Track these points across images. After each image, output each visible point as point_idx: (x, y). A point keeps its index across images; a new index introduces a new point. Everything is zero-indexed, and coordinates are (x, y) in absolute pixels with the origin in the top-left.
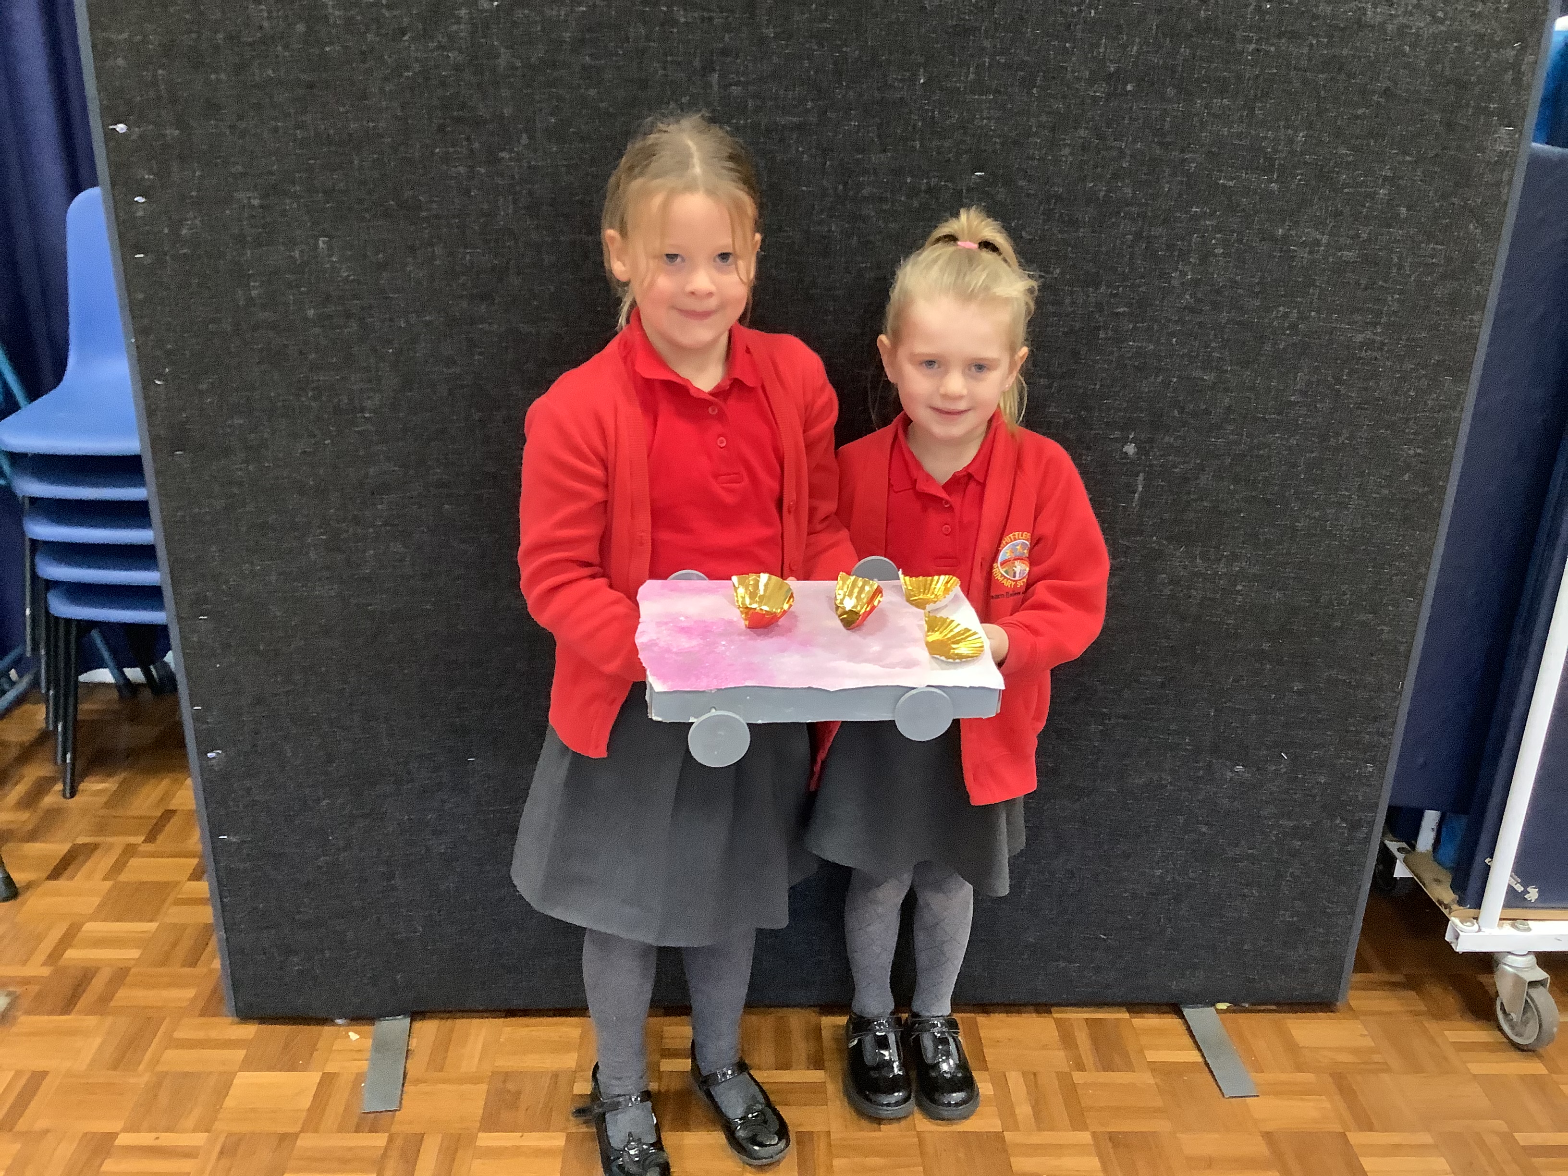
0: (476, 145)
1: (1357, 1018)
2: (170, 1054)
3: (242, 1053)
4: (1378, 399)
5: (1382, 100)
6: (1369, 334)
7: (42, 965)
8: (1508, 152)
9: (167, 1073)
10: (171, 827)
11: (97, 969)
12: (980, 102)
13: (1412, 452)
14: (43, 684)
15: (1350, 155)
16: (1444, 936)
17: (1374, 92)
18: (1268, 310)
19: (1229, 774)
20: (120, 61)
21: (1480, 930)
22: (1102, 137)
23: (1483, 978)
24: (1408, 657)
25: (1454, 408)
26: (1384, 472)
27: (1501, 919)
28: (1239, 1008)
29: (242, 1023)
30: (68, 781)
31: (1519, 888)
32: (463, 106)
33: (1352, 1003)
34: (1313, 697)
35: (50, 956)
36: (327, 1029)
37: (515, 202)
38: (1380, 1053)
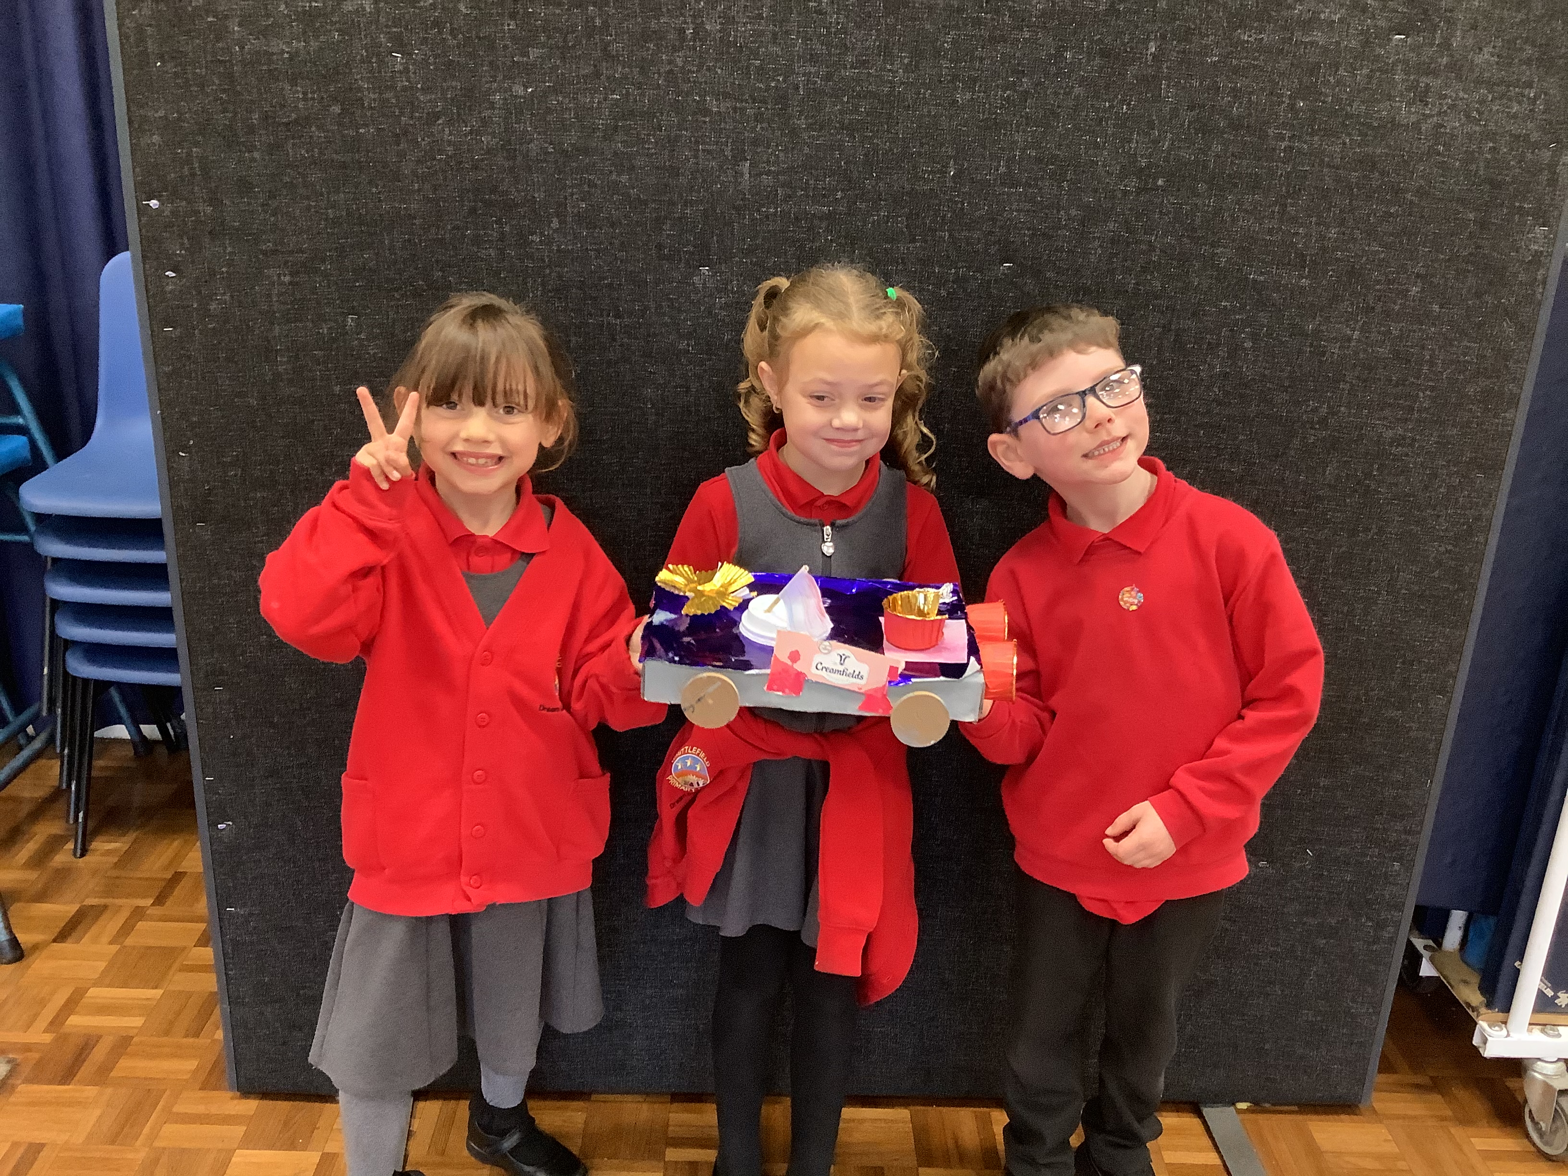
0: (507, 228)
1: (1381, 1122)
2: (169, 1129)
3: (240, 1130)
4: (1408, 495)
5: (1416, 199)
6: (1400, 431)
7: (44, 1032)
8: (1542, 252)
9: (164, 1148)
10: (179, 891)
11: (100, 1037)
12: (1009, 194)
13: (1442, 549)
14: (58, 743)
15: (1383, 252)
16: (1472, 1040)
17: (1406, 190)
18: (1298, 404)
20: (156, 138)
21: (1508, 1035)
22: (1131, 231)
23: (1512, 1083)
24: (1436, 755)
25: (1485, 505)
28: (1260, 1108)
29: (243, 1098)
30: (80, 840)
31: (1550, 993)
32: (494, 190)
33: (1378, 1106)
34: (1339, 794)
35: (52, 1023)
36: (329, 1107)
38: (1404, 1160)
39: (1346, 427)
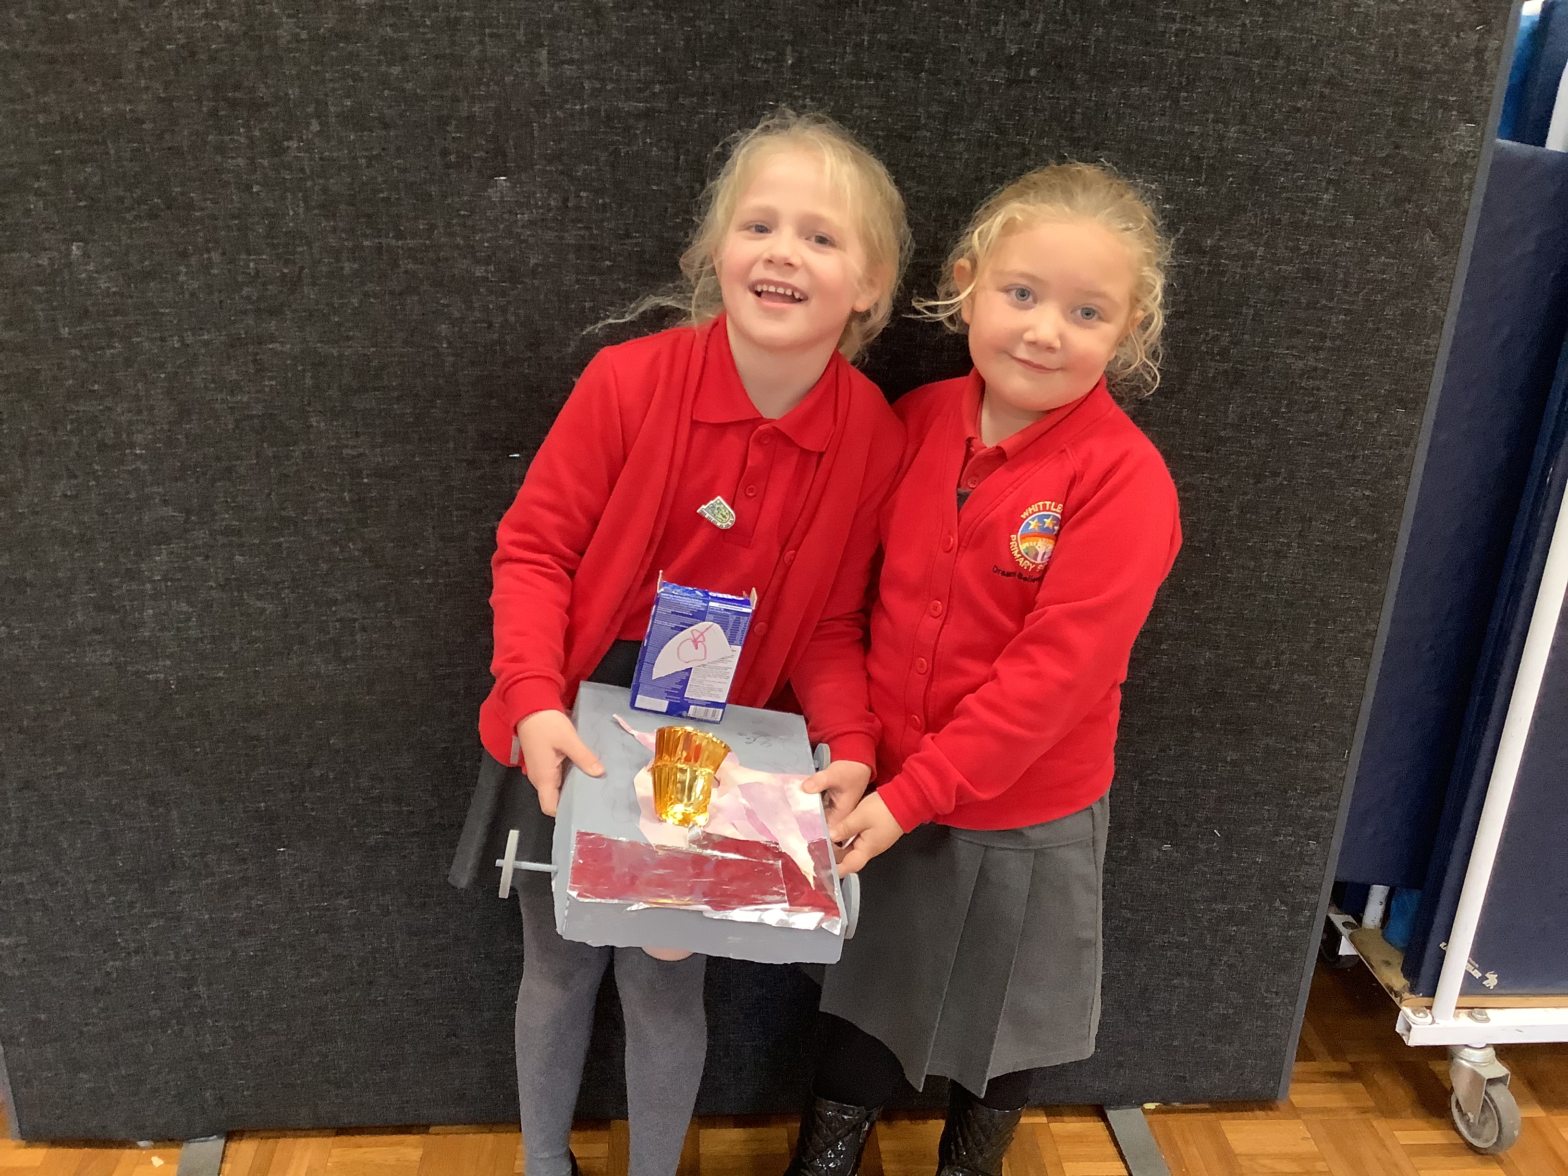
0: (257, 133)
1: (1299, 1117)
4: (1321, 435)
5: (1327, 91)
6: (1311, 362)
8: (1469, 152)
12: (859, 88)
13: (1359, 494)
15: (1289, 154)
16: (1395, 1027)
17: (1316, 80)
18: (1194, 331)
19: (1156, 853)
21: (1433, 1022)
22: (1001, 130)
23: (1437, 1067)
24: (1354, 724)
25: (1407, 445)
26: (1328, 518)
27: (1457, 1008)
28: (1169, 1108)
29: (29, 1147)
31: (1477, 974)
33: (1295, 1098)
34: (1248, 768)
36: (127, 1153)
37: (305, 200)
38: (1324, 1160)
39: (1250, 358)
